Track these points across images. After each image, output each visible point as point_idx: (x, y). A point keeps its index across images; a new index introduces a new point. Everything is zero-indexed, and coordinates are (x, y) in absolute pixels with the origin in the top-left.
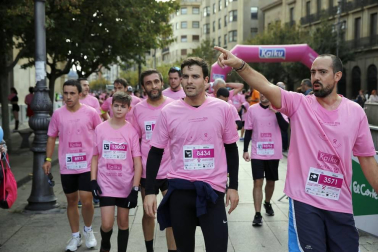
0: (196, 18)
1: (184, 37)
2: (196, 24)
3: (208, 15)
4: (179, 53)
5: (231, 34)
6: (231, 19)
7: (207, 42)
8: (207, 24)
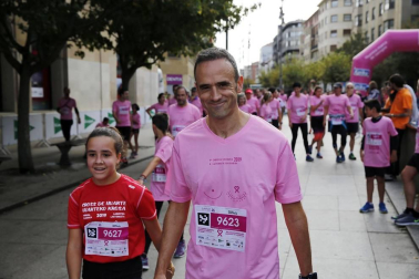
0: (348, 10)
1: (334, 32)
2: (347, 17)
3: (360, 6)
4: (328, 50)
5: (386, 24)
6: (387, 6)
7: (358, 35)
8: (359, 16)
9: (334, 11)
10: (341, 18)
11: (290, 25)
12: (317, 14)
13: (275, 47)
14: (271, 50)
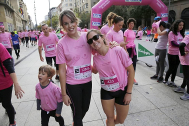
0: (71, 2)
2: (71, 5)
5: (86, 5)
8: (75, 3)
9: (66, 3)
10: (69, 5)
11: (53, 8)
12: (61, 4)
13: (49, 15)
14: (48, 17)
